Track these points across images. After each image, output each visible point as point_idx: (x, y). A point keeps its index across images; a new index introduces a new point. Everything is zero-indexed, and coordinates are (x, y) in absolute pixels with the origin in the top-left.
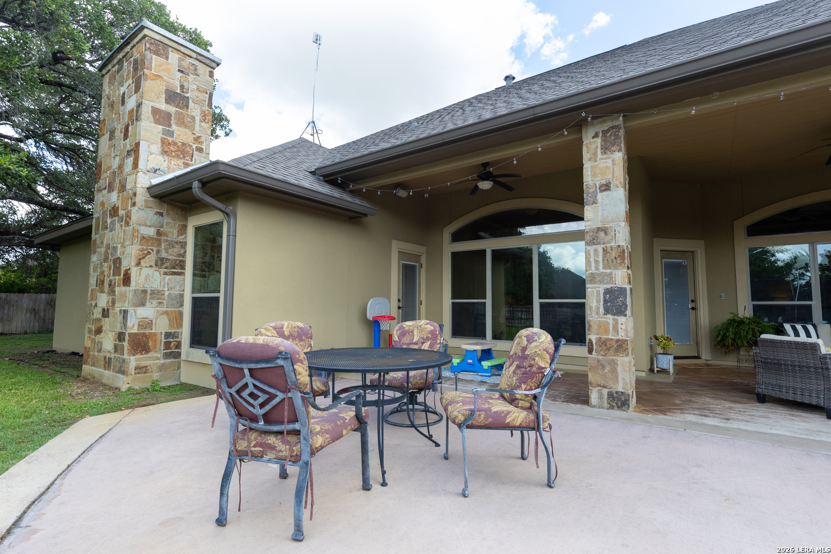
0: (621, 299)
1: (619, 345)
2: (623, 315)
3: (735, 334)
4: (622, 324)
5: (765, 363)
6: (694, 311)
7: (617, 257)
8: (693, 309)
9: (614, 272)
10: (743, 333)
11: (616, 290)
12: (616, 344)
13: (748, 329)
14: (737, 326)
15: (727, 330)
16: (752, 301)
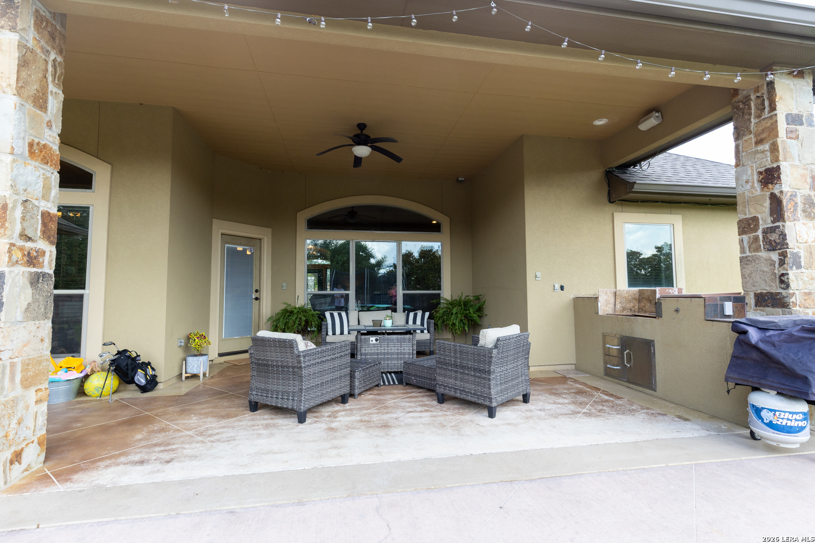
6: (258, 301)
8: (257, 299)
13: (296, 318)
14: (288, 316)
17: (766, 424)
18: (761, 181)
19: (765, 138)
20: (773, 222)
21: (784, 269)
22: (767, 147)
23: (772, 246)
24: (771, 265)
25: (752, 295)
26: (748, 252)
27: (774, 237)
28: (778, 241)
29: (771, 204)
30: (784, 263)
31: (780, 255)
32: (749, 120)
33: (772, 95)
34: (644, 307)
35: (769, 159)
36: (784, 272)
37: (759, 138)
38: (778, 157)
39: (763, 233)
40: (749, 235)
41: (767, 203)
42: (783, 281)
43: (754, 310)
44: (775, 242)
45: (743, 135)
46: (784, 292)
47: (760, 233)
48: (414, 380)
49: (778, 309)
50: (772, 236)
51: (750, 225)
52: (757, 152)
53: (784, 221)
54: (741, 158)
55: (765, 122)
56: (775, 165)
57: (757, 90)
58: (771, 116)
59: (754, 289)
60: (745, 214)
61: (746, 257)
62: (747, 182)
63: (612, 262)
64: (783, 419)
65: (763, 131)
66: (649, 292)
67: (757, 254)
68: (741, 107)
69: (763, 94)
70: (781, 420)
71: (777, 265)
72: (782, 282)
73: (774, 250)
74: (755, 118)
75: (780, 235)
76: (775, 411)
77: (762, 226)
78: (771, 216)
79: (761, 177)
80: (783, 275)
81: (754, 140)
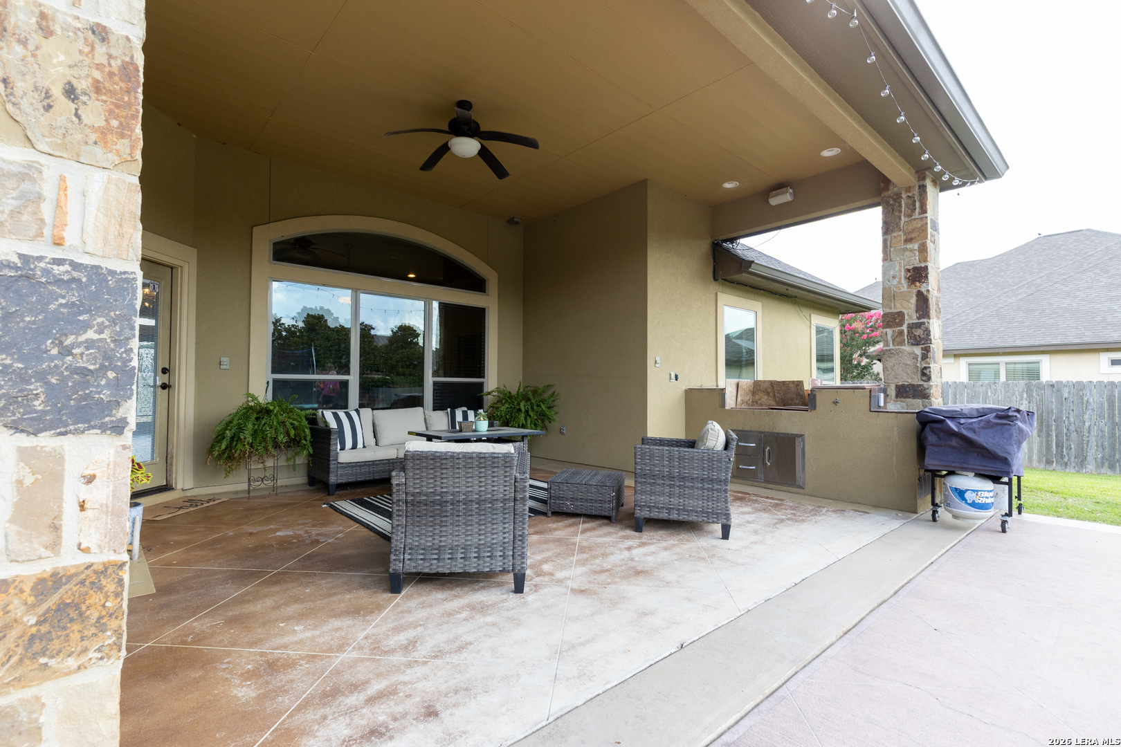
0: (91, 334)
1: (62, 607)
2: (103, 428)
3: (255, 433)
4: (90, 479)
5: (413, 505)
6: (166, 391)
7: (81, 85)
8: (164, 386)
9: (51, 169)
10: (270, 433)
11: (58, 282)
12: (31, 608)
14: (257, 419)
15: (241, 429)
16: (272, 373)
17: (969, 504)
18: (908, 278)
19: (915, 237)
20: (918, 318)
21: (926, 363)
22: (916, 246)
23: (916, 341)
24: (913, 359)
25: (893, 387)
26: (891, 345)
27: (919, 332)
28: (922, 336)
29: (917, 301)
30: (927, 357)
31: (922, 349)
32: (900, 217)
33: (924, 198)
34: (760, 399)
35: (917, 258)
36: (927, 365)
37: (909, 237)
38: (926, 258)
39: (908, 327)
40: (894, 329)
41: (914, 300)
42: (925, 374)
43: (894, 401)
44: (920, 337)
45: (892, 231)
46: (925, 384)
47: (905, 328)
48: (570, 506)
49: (918, 400)
50: (917, 332)
51: (895, 319)
52: (906, 249)
53: (929, 318)
54: (888, 253)
55: (916, 222)
56: (923, 265)
57: (908, 189)
58: (922, 218)
59: (896, 381)
60: (891, 308)
61: (890, 350)
62: (894, 277)
63: (714, 349)
64: (983, 497)
65: (913, 231)
66: (767, 384)
67: (900, 347)
68: (891, 202)
69: (914, 195)
70: (981, 499)
71: (919, 359)
72: (923, 374)
73: (918, 345)
74: (905, 217)
75: (924, 331)
76: (978, 491)
77: (908, 321)
78: (917, 312)
79: (909, 274)
80: (925, 368)
81: (903, 238)
